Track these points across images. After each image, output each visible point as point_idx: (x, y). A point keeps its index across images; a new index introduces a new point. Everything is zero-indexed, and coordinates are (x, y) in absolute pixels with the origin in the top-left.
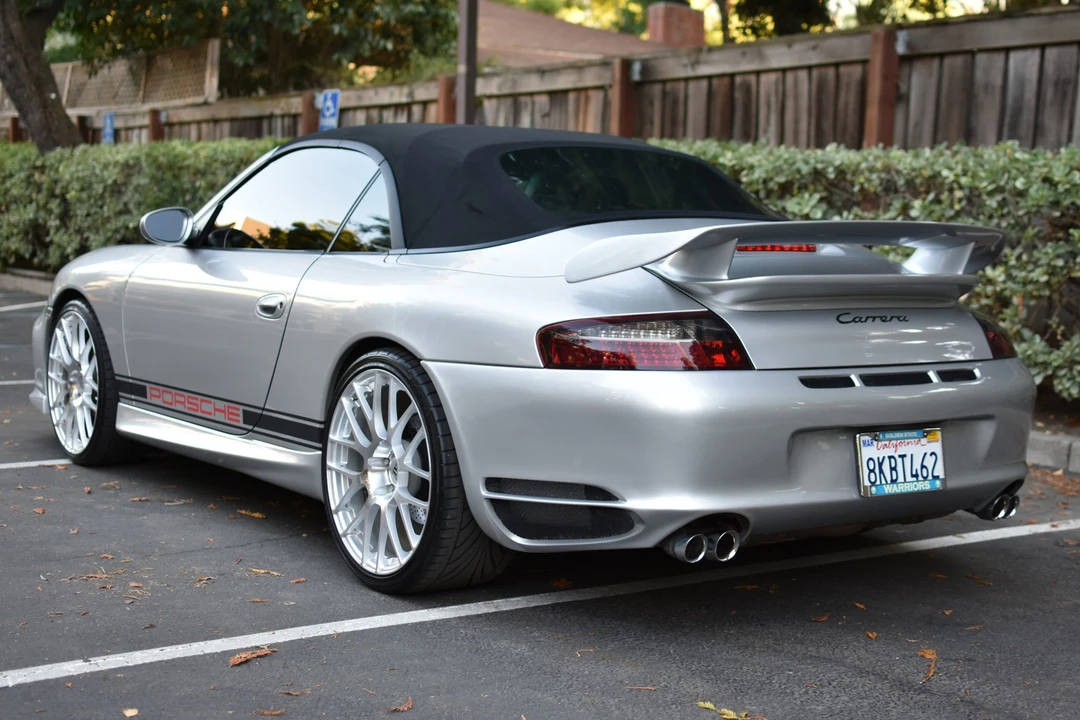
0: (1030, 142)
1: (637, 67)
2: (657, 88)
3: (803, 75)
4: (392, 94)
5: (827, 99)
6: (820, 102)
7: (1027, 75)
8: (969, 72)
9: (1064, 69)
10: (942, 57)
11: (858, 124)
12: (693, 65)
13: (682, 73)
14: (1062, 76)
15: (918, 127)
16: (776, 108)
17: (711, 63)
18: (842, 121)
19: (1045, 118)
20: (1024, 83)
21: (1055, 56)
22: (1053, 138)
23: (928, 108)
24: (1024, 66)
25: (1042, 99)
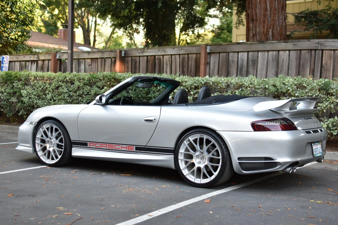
0: (246, 75)
1: (123, 52)
2: (130, 58)
3: (178, 56)
4: (30, 58)
5: (185, 63)
6: (183, 64)
7: (244, 59)
8: (227, 57)
9: (254, 58)
10: (219, 53)
11: (195, 70)
12: (142, 52)
13: (139, 55)
14: (254, 59)
15: (213, 71)
16: (169, 65)
17: (148, 52)
18: (190, 69)
19: (249, 69)
20: (243, 61)
21: (251, 54)
22: (252, 74)
23: (216, 66)
24: (243, 56)
25: (248, 65)
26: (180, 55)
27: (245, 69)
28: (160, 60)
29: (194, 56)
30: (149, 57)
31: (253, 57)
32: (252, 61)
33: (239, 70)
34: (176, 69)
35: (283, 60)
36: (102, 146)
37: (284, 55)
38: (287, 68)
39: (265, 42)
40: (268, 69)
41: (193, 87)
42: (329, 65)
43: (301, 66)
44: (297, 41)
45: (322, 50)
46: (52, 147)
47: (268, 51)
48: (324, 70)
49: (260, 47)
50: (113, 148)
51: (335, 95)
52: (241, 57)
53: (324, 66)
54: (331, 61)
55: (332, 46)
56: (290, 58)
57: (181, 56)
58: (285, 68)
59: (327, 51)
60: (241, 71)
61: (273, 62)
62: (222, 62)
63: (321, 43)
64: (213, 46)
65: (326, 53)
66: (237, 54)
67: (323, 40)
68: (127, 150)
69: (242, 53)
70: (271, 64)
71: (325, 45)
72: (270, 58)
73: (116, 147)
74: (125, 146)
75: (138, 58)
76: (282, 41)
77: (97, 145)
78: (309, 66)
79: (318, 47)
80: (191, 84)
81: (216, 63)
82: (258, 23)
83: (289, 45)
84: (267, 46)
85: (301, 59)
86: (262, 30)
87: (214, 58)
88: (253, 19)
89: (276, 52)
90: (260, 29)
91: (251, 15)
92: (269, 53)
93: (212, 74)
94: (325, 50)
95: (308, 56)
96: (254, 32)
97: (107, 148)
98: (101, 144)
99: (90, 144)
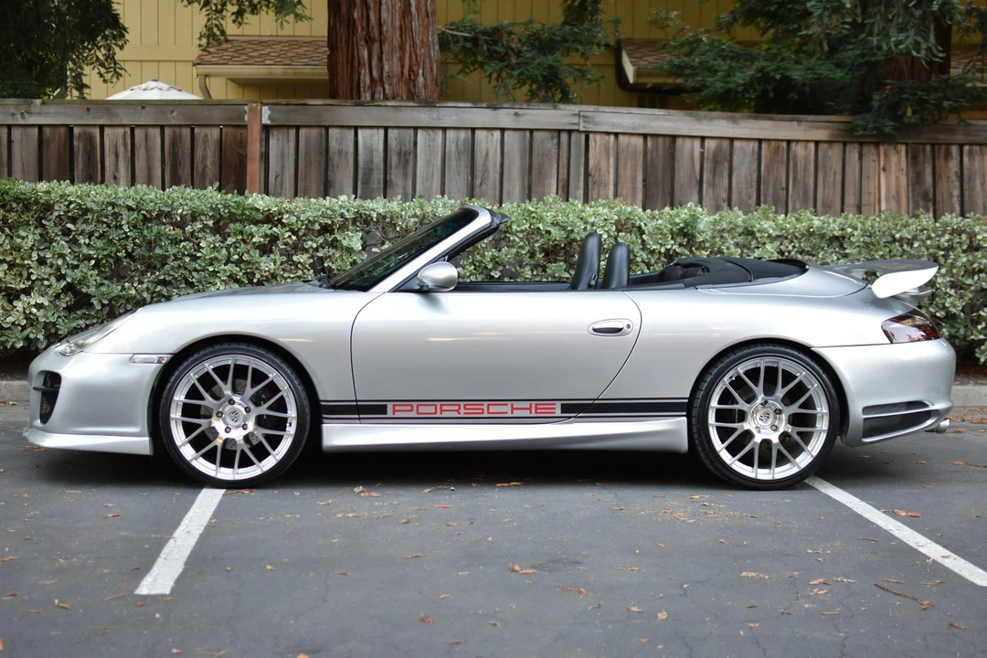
0: (382, 193)
3: (157, 131)
5: (183, 153)
6: (174, 155)
7: (374, 146)
8: (324, 142)
9: (405, 145)
10: (298, 128)
11: (218, 173)
12: (22, 114)
13: (10, 121)
14: (403, 149)
15: (279, 179)
16: (125, 157)
17: (47, 114)
18: (200, 170)
19: (393, 176)
20: (372, 152)
21: (396, 136)
22: (399, 190)
23: (287, 164)
24: (371, 140)
25: (388, 163)
26: (162, 127)
27: (378, 175)
28: (90, 139)
29: (214, 133)
30: (47, 130)
31: (400, 143)
32: (399, 154)
33: (360, 177)
34: (149, 169)
35: (487, 155)
37: (488, 143)
38: (498, 176)
39: (438, 105)
40: (446, 177)
41: (317, 227)
42: (604, 169)
43: (534, 171)
44: (525, 106)
45: (587, 134)
46: (237, 427)
47: (444, 129)
48: (594, 183)
49: (423, 116)
50: (483, 413)
51: (708, 248)
52: (364, 140)
53: (593, 173)
54: (609, 161)
55: (613, 125)
56: (506, 151)
57: (167, 131)
58: (494, 175)
59: (598, 137)
60: (367, 182)
61: (458, 159)
62: (306, 153)
63: (587, 114)
64: (277, 107)
65: (595, 142)
66: (352, 132)
67: (591, 108)
69: (368, 132)
70: (454, 163)
71: (597, 120)
72: (451, 147)
73: (493, 409)
74: (527, 404)
75: (5, 131)
76: (485, 105)
77: (422, 409)
78: (555, 171)
79: (578, 124)
80: (311, 219)
81: (286, 157)
82: (386, 48)
83: (505, 117)
84: (441, 116)
85: (534, 153)
86: (400, 69)
87: (280, 142)
88: (370, 36)
89: (467, 134)
90: (391, 65)
91: (362, 23)
92: (448, 135)
93: (275, 186)
94: (595, 132)
95: (550, 145)
96: (375, 74)
97: (459, 413)
98: (438, 404)
99: (397, 408)
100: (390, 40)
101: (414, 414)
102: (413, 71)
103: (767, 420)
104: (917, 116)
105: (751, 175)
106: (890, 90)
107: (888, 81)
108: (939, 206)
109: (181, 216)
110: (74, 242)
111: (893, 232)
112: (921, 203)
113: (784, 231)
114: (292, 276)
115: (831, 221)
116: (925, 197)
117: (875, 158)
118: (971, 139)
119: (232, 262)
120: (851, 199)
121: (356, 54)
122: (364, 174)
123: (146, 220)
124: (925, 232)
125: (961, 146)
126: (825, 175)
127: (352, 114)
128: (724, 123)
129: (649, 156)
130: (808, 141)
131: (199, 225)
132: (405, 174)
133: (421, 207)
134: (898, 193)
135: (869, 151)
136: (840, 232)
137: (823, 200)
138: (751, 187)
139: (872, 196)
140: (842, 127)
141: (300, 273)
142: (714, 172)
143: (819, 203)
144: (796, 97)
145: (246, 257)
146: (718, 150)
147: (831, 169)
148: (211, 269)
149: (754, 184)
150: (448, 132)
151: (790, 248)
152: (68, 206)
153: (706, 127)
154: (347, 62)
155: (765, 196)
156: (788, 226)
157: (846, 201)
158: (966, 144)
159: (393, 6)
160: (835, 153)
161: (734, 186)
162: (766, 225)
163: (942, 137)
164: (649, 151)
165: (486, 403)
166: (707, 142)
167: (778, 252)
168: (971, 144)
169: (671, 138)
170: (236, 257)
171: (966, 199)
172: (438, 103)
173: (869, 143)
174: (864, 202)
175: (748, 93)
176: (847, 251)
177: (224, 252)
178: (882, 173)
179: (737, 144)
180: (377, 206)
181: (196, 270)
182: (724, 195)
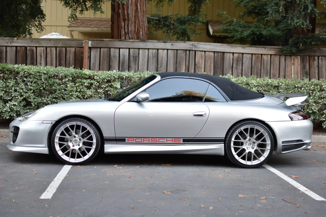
0: (127, 70)
5: (63, 56)
6: (60, 56)
7: (125, 54)
8: (109, 53)
9: (135, 54)
10: (100, 48)
11: (74, 62)
12: (10, 42)
13: (6, 45)
15: (94, 65)
16: (44, 57)
17: (18, 43)
18: (68, 61)
19: (131, 64)
20: (125, 56)
21: (133, 51)
22: (133, 69)
23: (97, 60)
24: (124, 52)
25: (130, 60)
26: (56, 47)
27: (126, 64)
28: (33, 51)
29: (73, 49)
30: (18, 48)
31: (134, 53)
32: (133, 57)
33: (120, 64)
34: (52, 61)
35: (162, 58)
36: (144, 141)
37: (162, 54)
38: (166, 65)
39: (146, 41)
40: (149, 65)
41: (106, 80)
42: (200, 63)
43: (178, 63)
44: (175, 42)
45: (195, 51)
47: (148, 49)
48: (197, 67)
49: (141, 45)
50: (157, 142)
52: (122, 52)
53: (197, 64)
54: (202, 60)
55: (204, 48)
56: (168, 56)
57: (58, 49)
58: (164, 64)
59: (199, 52)
60: (123, 66)
61: (153, 59)
62: (103, 57)
63: (195, 45)
64: (93, 41)
65: (198, 54)
66: (118, 49)
67: (197, 43)
68: (174, 142)
69: (123, 50)
70: (151, 60)
71: (198, 47)
72: (151, 55)
73: (160, 140)
74: (171, 139)
75: (5, 48)
76: (162, 41)
77: (137, 140)
78: (184, 63)
79: (192, 48)
80: (104, 78)
81: (96, 58)
82: (130, 22)
83: (168, 45)
84: (148, 45)
85: (178, 57)
86: (134, 29)
87: (95, 52)
88: (125, 19)
89: (156, 51)
90: (132, 28)
91: (122, 14)
92: (149, 51)
93: (93, 67)
94: (198, 51)
95: (183, 55)
96: (126, 31)
97: (149, 142)
98: (142, 138)
99: (129, 140)
100: (131, 20)
101: (134, 142)
102: (139, 30)
103: (250, 145)
104: (304, 47)
105: (249, 65)
106: (295, 38)
107: (294, 35)
108: (311, 76)
109: (61, 76)
110: (27, 84)
111: (295, 84)
112: (305, 75)
113: (259, 84)
114: (97, 96)
115: (275, 81)
116: (306, 73)
117: (290, 60)
118: (322, 54)
119: (78, 92)
120: (282, 74)
121: (120, 24)
122: (122, 63)
123: (50, 77)
124: (306, 85)
125: (318, 57)
126: (273, 65)
127: (118, 44)
128: (240, 48)
129: (215, 59)
130: (268, 54)
131: (67, 79)
132: (135, 64)
133: (140, 74)
134: (297, 72)
135: (288, 58)
136: (278, 84)
137: (273, 74)
138: (249, 69)
139: (289, 73)
140: (279, 50)
141: (100, 95)
142: (237, 64)
143: (271, 75)
144: (264, 40)
145: (82, 90)
146: (238, 57)
147: (275, 64)
148: (71, 94)
149: (250, 68)
150: (150, 50)
151: (261, 89)
152: (24, 73)
153: (234, 50)
154: (117, 27)
155: (254, 72)
156: (260, 82)
157: (280, 74)
158: (320, 56)
159: (132, 9)
160: (277, 59)
161: (243, 69)
162: (253, 82)
163: (312, 54)
164: (215, 57)
165: (158, 139)
166: (235, 54)
167: (257, 91)
168: (322, 56)
169: (223, 53)
170: (79, 90)
171: (320, 74)
172: (146, 40)
173: (288, 55)
174: (286, 74)
175: (248, 38)
176: (280, 91)
177: (75, 88)
178: (292, 65)
179: (244, 55)
180: (125, 74)
181: (66, 94)
182: (240, 72)
